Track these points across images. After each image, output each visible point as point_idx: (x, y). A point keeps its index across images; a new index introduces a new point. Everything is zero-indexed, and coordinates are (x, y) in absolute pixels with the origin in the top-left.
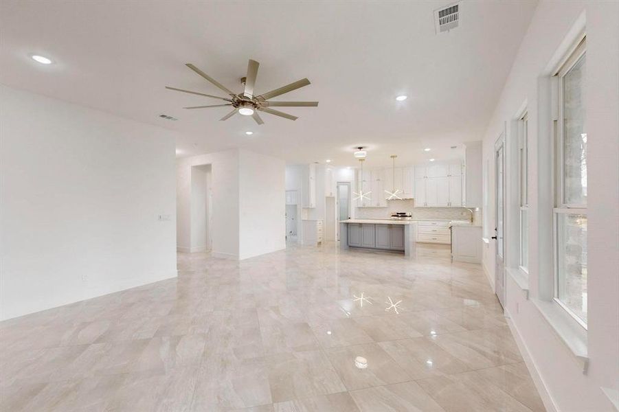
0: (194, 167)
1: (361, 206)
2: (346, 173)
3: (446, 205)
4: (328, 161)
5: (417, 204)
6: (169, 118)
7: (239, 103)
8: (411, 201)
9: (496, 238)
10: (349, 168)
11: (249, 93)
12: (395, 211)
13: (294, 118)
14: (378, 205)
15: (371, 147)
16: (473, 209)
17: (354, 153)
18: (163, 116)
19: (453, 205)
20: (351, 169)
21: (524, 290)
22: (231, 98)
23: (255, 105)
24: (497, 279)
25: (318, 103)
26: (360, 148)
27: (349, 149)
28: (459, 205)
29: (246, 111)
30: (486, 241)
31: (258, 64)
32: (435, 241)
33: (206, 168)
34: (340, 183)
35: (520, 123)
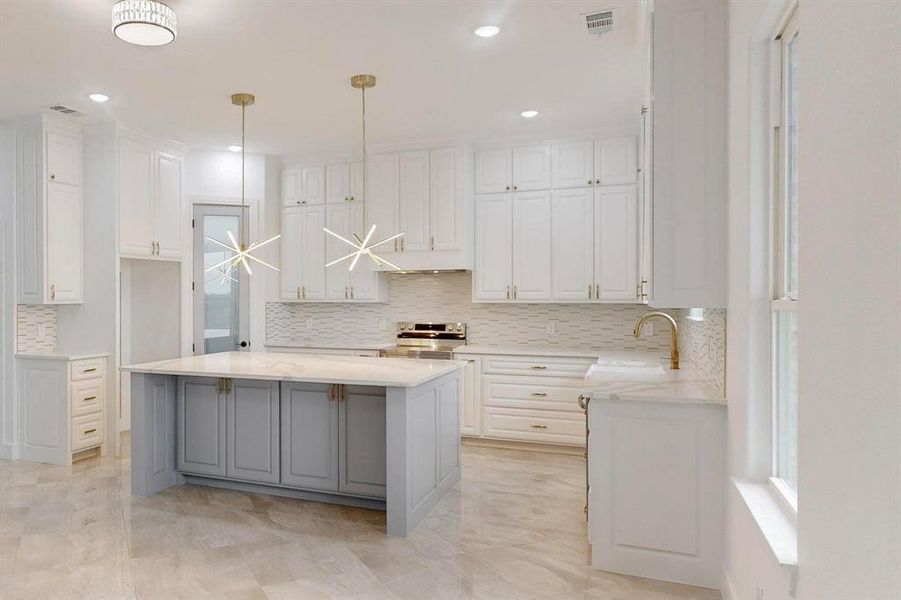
1: (292, 297)
2: (229, 171)
3: (582, 296)
4: (99, 97)
5: (482, 293)
8: (462, 280)
12: (412, 316)
14: (349, 293)
16: (679, 313)
28: (628, 296)
35: (775, 46)
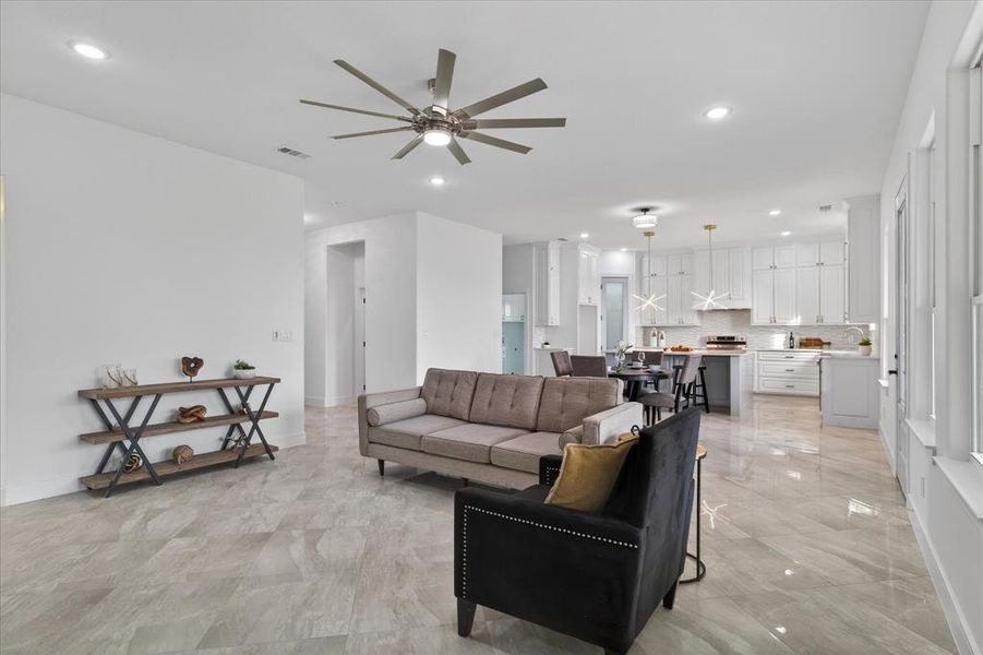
0: (331, 246)
1: (649, 323)
2: (620, 261)
3: (813, 322)
4: (585, 236)
5: (756, 320)
6: (296, 154)
7: (424, 123)
8: (746, 315)
9: (895, 372)
10: (624, 250)
11: (442, 107)
12: (715, 333)
13: (524, 150)
14: (682, 321)
15: (666, 208)
16: (865, 327)
17: (632, 218)
18: (285, 150)
19: (827, 322)
20: (629, 252)
21: (927, 447)
22: (410, 115)
23: (453, 129)
24: (899, 448)
25: (565, 119)
26: (645, 210)
27: (624, 211)
28: (840, 321)
29: (437, 139)
30: (884, 383)
31: (454, 56)
32: (789, 391)
33: (356, 248)
34: (606, 280)
